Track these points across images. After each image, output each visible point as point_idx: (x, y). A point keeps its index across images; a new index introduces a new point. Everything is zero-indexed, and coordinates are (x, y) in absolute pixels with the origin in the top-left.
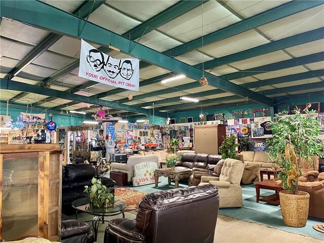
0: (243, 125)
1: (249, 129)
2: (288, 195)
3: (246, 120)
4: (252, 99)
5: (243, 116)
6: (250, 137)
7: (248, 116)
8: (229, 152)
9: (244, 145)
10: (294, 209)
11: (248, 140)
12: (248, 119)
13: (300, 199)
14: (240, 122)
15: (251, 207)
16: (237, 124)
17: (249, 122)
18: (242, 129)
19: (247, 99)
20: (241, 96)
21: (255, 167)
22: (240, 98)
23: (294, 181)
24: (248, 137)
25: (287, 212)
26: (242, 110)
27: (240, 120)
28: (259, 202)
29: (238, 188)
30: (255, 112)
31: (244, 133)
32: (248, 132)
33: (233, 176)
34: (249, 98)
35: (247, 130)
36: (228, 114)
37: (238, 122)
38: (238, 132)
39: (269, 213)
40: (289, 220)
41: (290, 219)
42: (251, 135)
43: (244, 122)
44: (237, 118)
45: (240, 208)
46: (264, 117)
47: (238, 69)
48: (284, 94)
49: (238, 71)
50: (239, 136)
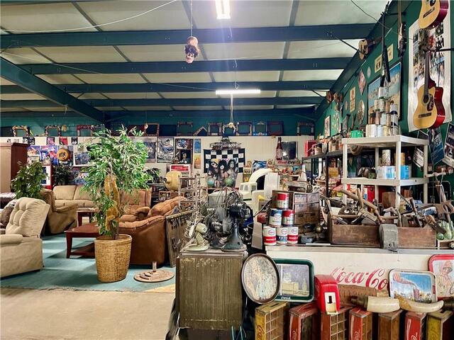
0: (61, 146)
1: (70, 153)
2: (105, 242)
3: (66, 139)
4: (74, 108)
5: (61, 133)
6: (71, 165)
7: (69, 133)
8: (29, 186)
9: (61, 176)
10: (112, 259)
11: (67, 168)
12: (69, 139)
13: (120, 245)
14: (57, 143)
15: (57, 266)
16: (51, 144)
17: (70, 143)
18: (58, 152)
19: (66, 108)
20: (58, 103)
21: (72, 208)
22: (56, 105)
23: (114, 222)
24: (68, 164)
25: (102, 264)
26: (60, 124)
27: (57, 139)
28: (71, 256)
29: (37, 241)
30: (80, 129)
31: (61, 158)
32: (69, 158)
33: (29, 224)
34: (69, 106)
35: (67, 155)
36: (36, 128)
37: (52, 142)
38: (52, 156)
39: (82, 270)
40: (104, 274)
41: (107, 273)
42: (72, 162)
43: (63, 142)
44: (51, 134)
45: (39, 271)
46: (93, 138)
47: (51, 60)
48: (118, 108)
49: (50, 62)
50: (53, 163)
